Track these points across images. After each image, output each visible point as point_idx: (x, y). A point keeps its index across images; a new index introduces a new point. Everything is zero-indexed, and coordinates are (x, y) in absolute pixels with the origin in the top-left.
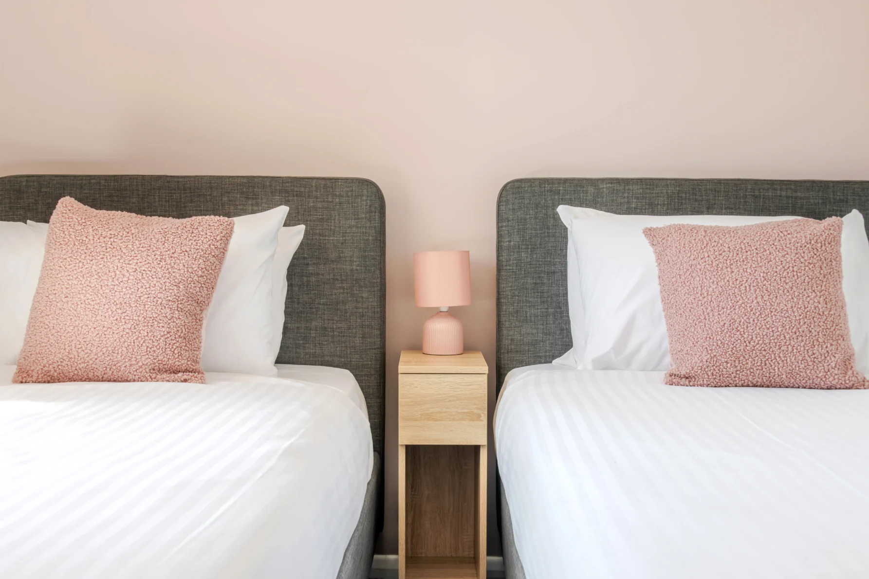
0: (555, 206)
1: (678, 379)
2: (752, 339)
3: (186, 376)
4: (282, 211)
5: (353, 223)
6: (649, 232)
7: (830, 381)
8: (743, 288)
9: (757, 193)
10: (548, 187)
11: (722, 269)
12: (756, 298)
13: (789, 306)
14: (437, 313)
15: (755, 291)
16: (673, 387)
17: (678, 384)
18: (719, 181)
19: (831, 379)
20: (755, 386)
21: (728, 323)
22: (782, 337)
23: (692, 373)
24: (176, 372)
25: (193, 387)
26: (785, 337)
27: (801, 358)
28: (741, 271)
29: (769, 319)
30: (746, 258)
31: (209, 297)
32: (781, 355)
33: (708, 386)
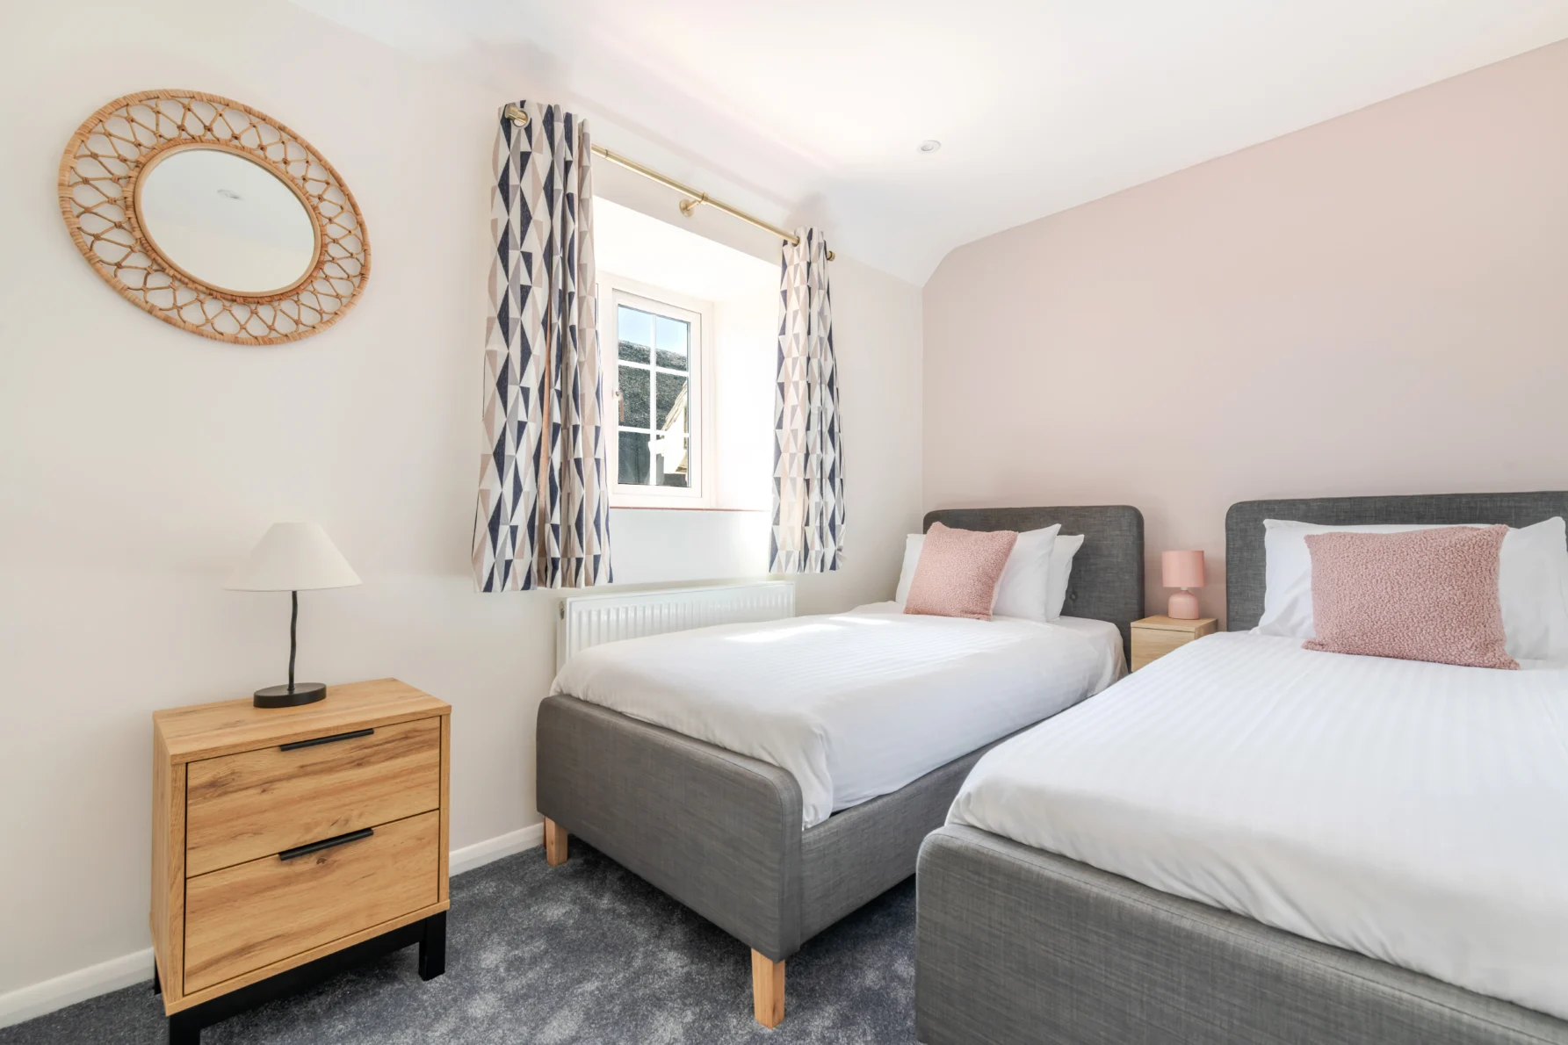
0: (1262, 520)
1: (1312, 645)
2: (1379, 620)
3: (979, 616)
4: (1057, 527)
5: (1118, 532)
6: (1310, 539)
7: (1465, 659)
8: (1374, 581)
9: (1472, 505)
10: (1264, 506)
11: (1358, 566)
12: (1386, 588)
13: (1420, 596)
14: (1177, 591)
15: (1386, 583)
16: (1309, 651)
17: (1313, 649)
18: (1432, 497)
19: (1466, 658)
20: (1387, 656)
21: (1357, 606)
22: (1410, 620)
23: (1324, 642)
24: (974, 614)
25: (982, 622)
26: (1413, 620)
27: (1430, 638)
28: (1376, 567)
29: (1396, 606)
30: (1383, 558)
31: (998, 575)
32: (1410, 634)
33: (1339, 652)
